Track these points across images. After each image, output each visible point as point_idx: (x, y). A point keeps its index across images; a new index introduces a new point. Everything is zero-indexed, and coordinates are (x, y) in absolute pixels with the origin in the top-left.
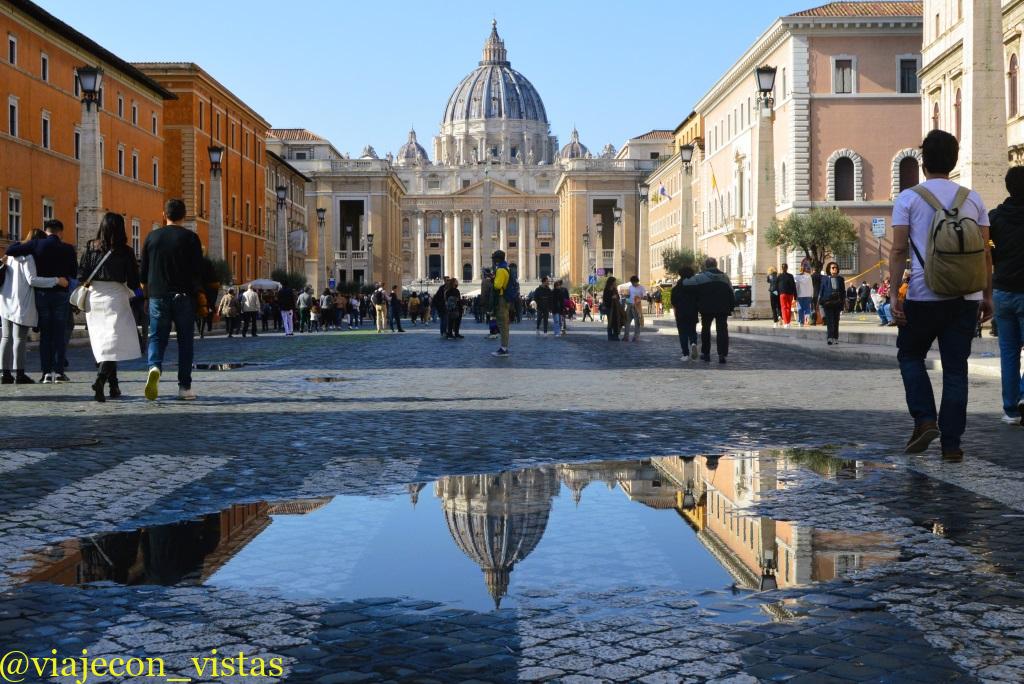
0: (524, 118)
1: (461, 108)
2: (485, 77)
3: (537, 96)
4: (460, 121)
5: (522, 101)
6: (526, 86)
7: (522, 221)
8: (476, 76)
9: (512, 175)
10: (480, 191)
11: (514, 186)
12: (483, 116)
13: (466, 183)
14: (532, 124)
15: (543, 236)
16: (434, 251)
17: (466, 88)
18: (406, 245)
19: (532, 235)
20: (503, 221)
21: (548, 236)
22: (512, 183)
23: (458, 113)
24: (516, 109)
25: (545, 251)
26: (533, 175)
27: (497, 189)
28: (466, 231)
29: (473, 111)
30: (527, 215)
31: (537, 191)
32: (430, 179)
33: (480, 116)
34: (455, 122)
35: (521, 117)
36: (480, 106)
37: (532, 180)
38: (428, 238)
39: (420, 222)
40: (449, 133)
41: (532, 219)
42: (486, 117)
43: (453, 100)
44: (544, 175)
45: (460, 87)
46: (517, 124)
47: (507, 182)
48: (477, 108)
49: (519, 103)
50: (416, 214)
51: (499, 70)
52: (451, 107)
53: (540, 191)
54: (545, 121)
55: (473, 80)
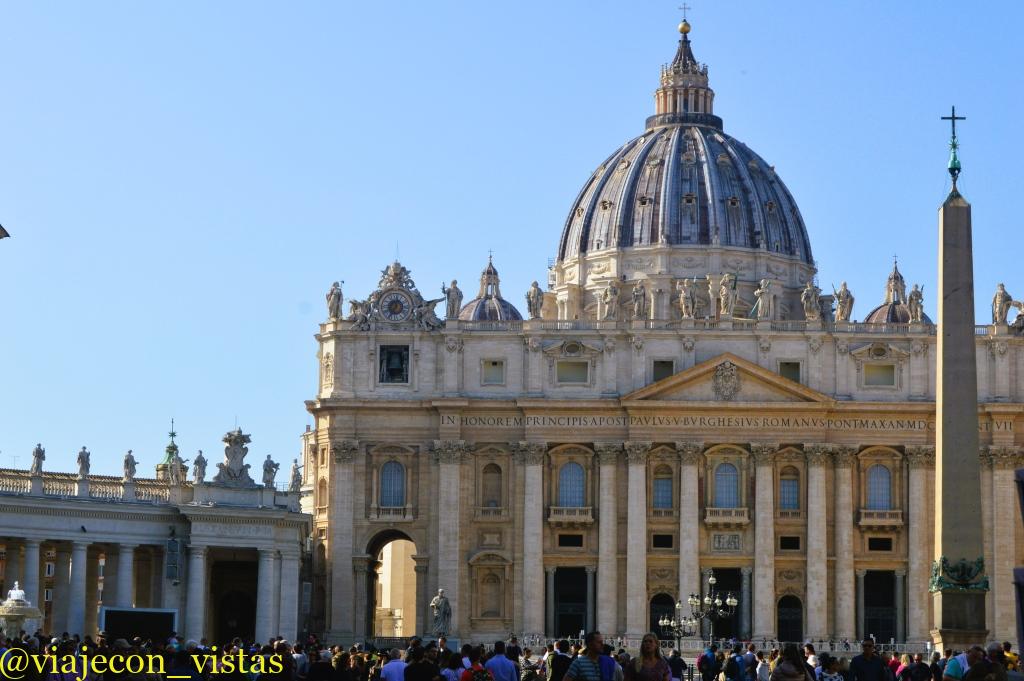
0: (763, 245)
1: (605, 222)
2: (667, 150)
3: (789, 198)
4: (603, 251)
5: (756, 206)
6: (765, 176)
7: (818, 476)
8: (642, 146)
9: (790, 348)
10: (705, 389)
11: (796, 379)
12: (661, 238)
13: (663, 368)
14: (780, 261)
15: (876, 522)
16: (571, 558)
17: (617, 175)
18: (490, 539)
19: (846, 517)
20: (765, 476)
21: (888, 522)
22: (791, 369)
23: (598, 232)
24: (744, 223)
25: (880, 562)
26: (849, 351)
27: (749, 388)
28: (663, 504)
29: (637, 228)
30: (833, 459)
31: (858, 394)
32: (561, 357)
33: (654, 238)
34: (592, 254)
35: (755, 245)
36: (655, 214)
37: (845, 365)
38: (553, 519)
39: (534, 473)
40: (575, 282)
41: (846, 473)
42: (669, 240)
43: (585, 204)
44: (880, 351)
45: (602, 174)
46: (746, 260)
47: (776, 368)
48: (647, 222)
49: (750, 212)
50: (520, 453)
51: (697, 135)
52: (579, 223)
53: (868, 396)
54: (808, 259)
55: (634, 157)
